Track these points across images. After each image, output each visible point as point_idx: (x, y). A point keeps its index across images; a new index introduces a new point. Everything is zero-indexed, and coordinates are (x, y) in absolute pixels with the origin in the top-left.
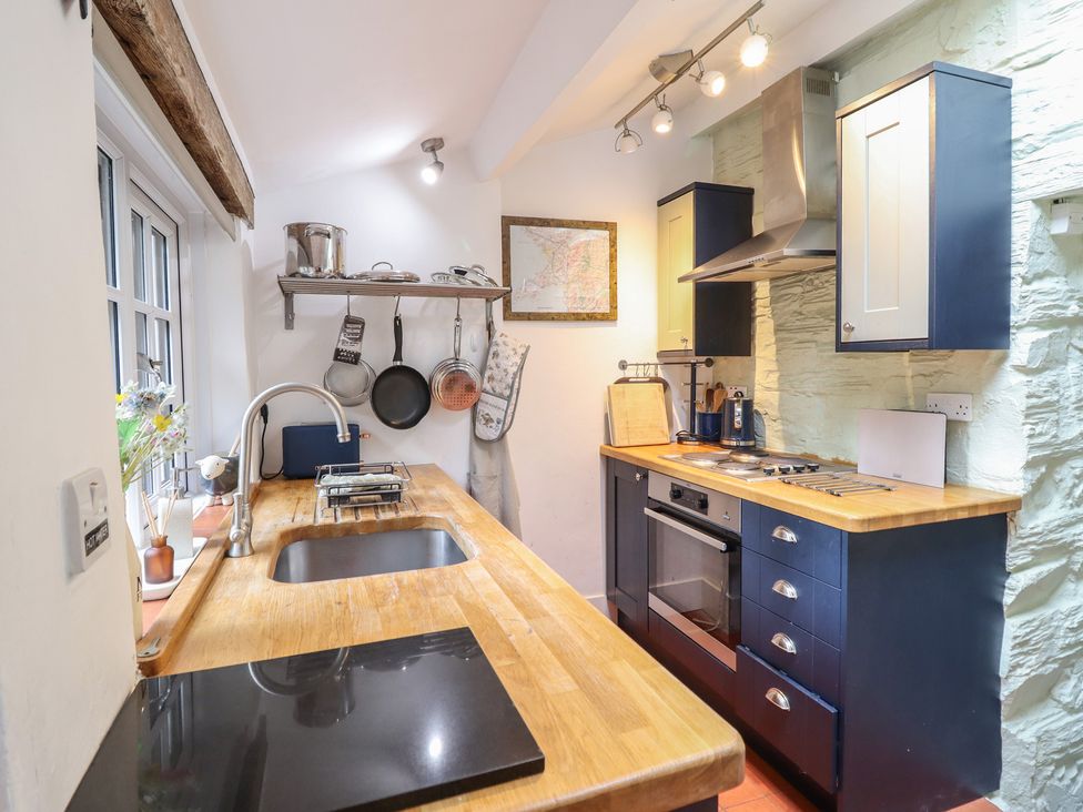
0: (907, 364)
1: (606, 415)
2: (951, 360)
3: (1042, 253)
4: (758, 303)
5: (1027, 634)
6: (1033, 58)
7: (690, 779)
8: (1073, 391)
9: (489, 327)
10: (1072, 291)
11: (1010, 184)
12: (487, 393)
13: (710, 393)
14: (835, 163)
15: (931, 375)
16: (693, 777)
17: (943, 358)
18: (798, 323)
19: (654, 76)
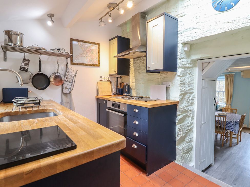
0: (159, 76)
1: (97, 89)
2: (167, 75)
3: (183, 54)
4: (131, 64)
5: (180, 128)
6: (182, 15)
7: (113, 146)
8: (187, 81)
9: (67, 65)
10: (187, 62)
11: (178, 40)
12: (66, 81)
13: (121, 84)
14: (146, 34)
15: (164, 78)
16: (114, 146)
17: (166, 74)
18: (139, 68)
19: (108, 8)
